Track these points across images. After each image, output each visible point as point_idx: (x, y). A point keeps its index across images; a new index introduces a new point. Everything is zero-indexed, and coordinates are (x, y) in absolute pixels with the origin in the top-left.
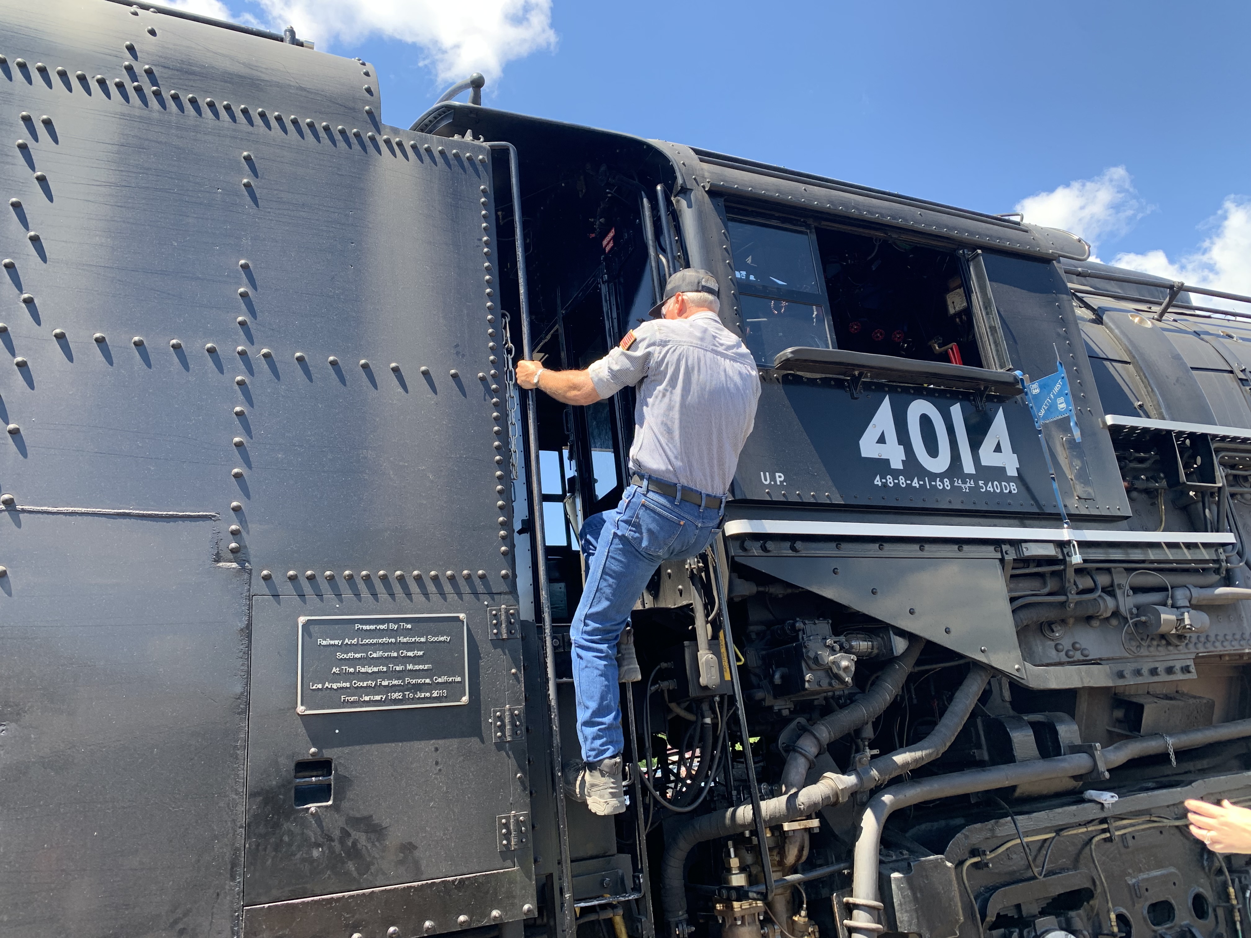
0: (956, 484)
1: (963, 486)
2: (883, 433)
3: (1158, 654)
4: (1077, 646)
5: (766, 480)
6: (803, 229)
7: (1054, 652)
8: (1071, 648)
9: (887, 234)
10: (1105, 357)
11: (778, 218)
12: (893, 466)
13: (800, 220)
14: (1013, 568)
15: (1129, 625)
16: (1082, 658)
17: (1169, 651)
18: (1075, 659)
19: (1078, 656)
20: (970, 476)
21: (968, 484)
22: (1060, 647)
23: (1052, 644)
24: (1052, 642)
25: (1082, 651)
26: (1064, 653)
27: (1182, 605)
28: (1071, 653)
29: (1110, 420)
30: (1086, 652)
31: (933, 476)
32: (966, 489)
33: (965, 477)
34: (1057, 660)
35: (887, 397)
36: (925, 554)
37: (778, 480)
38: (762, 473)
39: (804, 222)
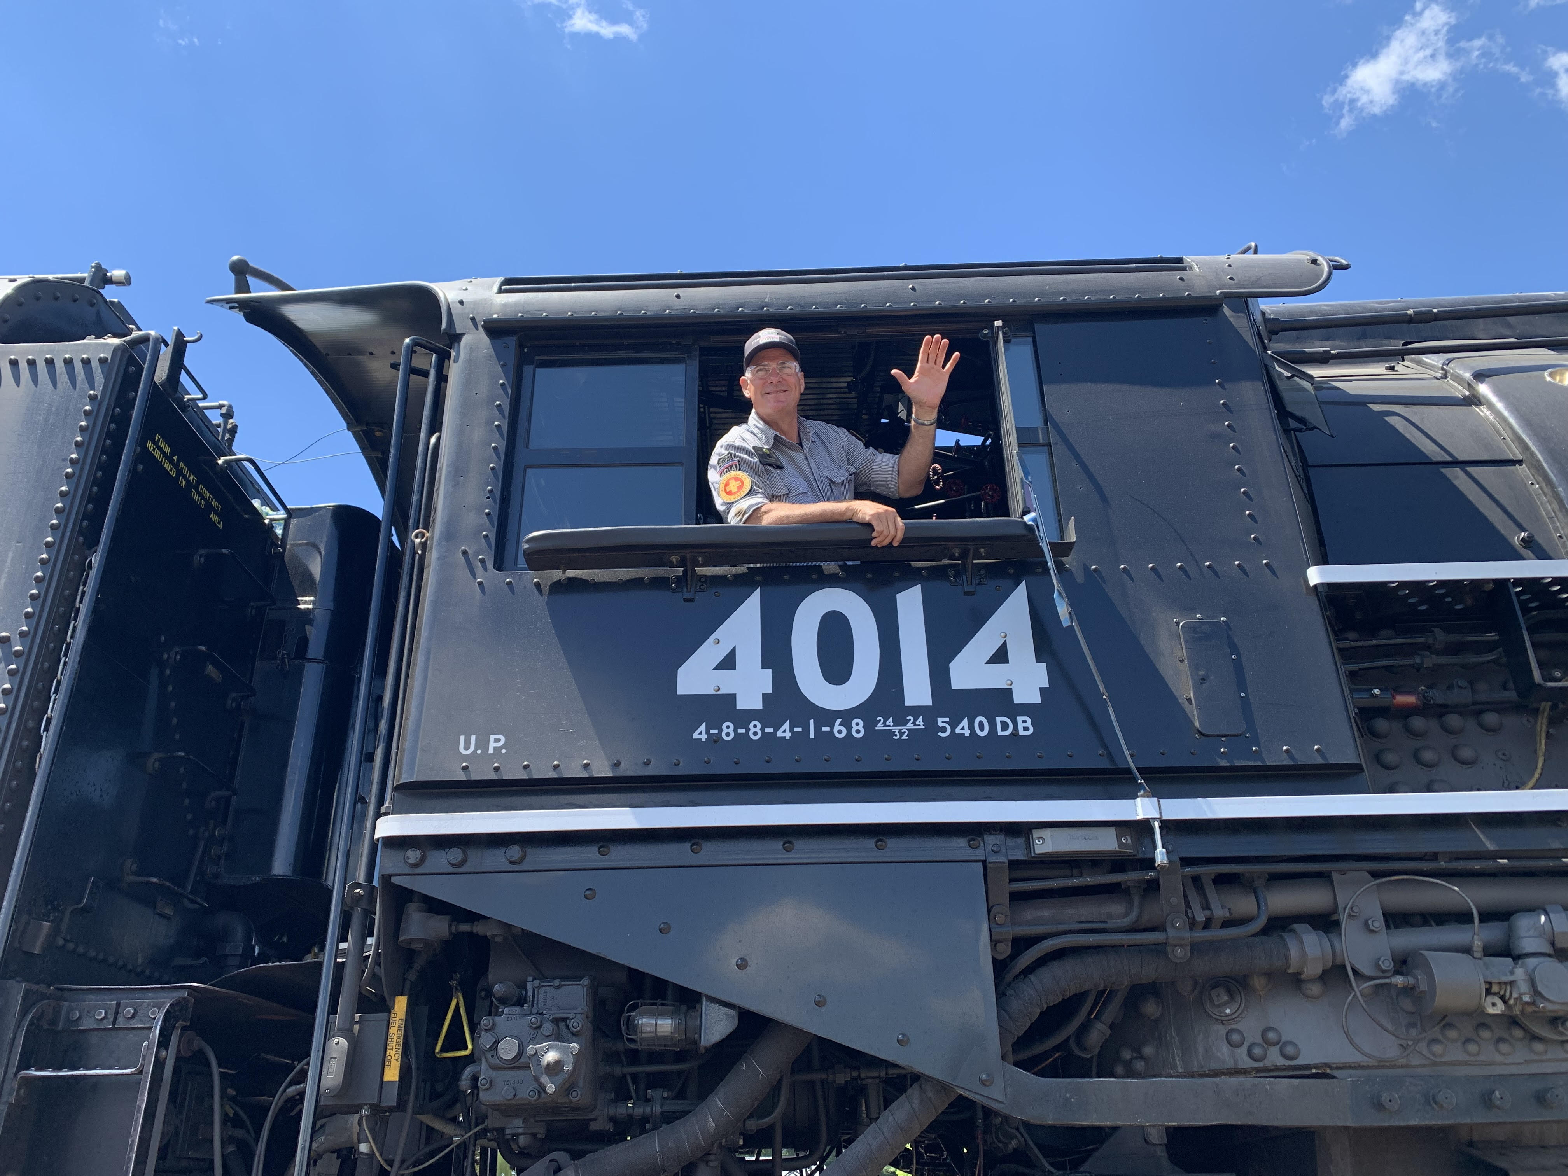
0: (880, 727)
1: (896, 730)
2: (734, 650)
3: (1499, 1058)
4: (1271, 1035)
5: (467, 747)
6: (676, 354)
7: (1225, 1048)
8: (1259, 1040)
9: (840, 333)
10: (1449, 459)
11: (629, 347)
12: (742, 704)
13: (670, 344)
14: (1012, 881)
15: (1355, 995)
16: (1281, 1062)
17: (1532, 1051)
18: (1267, 1063)
19: (1274, 1058)
20: (916, 711)
21: (910, 726)
22: (1235, 1037)
23: (1222, 1030)
24: (1221, 1027)
25: (1282, 1045)
26: (1243, 1050)
27: (1529, 950)
28: (1257, 1051)
29: (1315, 575)
30: (1290, 1050)
31: (827, 716)
32: (902, 734)
33: (902, 713)
34: (1230, 1064)
35: (758, 591)
36: (793, 857)
37: (492, 745)
38: (462, 738)
39: (679, 344)
